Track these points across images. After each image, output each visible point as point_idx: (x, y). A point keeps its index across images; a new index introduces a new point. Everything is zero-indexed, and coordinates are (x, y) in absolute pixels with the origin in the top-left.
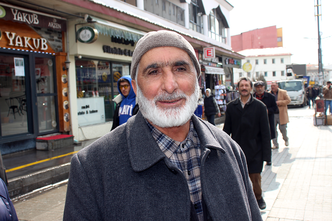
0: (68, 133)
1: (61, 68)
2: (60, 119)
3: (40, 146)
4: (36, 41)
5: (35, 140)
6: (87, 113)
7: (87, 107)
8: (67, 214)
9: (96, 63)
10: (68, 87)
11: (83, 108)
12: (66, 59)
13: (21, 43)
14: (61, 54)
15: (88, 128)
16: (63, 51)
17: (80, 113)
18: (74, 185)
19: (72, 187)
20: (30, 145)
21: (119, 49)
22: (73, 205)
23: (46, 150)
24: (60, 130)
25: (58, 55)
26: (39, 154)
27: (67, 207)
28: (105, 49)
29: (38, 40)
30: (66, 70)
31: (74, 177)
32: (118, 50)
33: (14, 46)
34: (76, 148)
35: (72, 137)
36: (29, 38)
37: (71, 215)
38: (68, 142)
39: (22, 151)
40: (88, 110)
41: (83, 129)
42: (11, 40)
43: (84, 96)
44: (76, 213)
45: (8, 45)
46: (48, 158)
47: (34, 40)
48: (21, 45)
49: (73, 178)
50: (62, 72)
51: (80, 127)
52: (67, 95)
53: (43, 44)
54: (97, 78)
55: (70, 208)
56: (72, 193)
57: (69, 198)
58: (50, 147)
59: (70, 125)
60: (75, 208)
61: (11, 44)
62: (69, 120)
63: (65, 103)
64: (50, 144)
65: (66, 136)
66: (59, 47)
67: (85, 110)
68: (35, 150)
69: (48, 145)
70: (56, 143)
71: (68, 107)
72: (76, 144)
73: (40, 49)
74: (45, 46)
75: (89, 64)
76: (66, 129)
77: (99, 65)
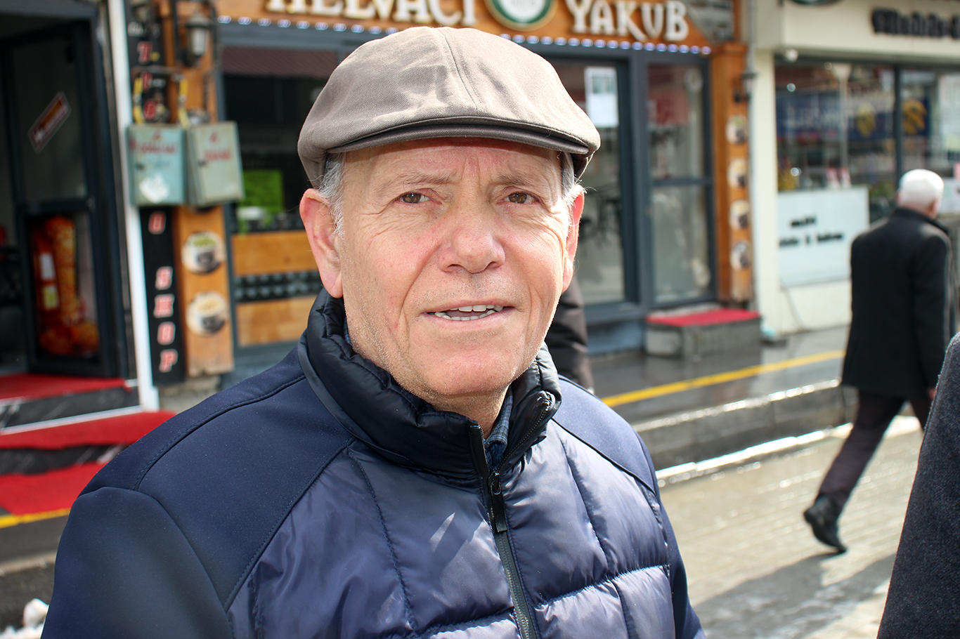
0: (744, 305)
1: (729, 93)
2: (720, 259)
3: (658, 343)
4: (653, 13)
5: (644, 324)
6: (808, 240)
7: (810, 221)
8: (919, 508)
9: (841, 72)
10: (748, 156)
11: (796, 224)
12: (744, 65)
13: (608, 22)
14: (730, 48)
15: (811, 292)
16: (734, 38)
17: (787, 243)
18: (951, 421)
19: (946, 427)
20: (629, 339)
21: (932, 18)
22: (943, 483)
23: (677, 357)
24: (721, 296)
25: (719, 52)
26: (653, 366)
27: (923, 487)
28: (881, 22)
29: (659, 10)
30: (743, 100)
31: (955, 399)
32: (928, 23)
33: (588, 34)
34: (768, 354)
35: (757, 320)
36: (632, 6)
37: (933, 512)
38: (745, 333)
39: (604, 354)
40: (812, 231)
41: (796, 295)
42: (580, 13)
43: (800, 187)
44: (951, 509)
45: (571, 32)
46: (681, 379)
47: (646, 9)
48: (609, 29)
49: (951, 400)
50: (731, 107)
51: (784, 288)
52: (744, 182)
53: (673, 19)
54: (843, 126)
55: (931, 489)
56: (943, 447)
57: (930, 461)
58: (688, 348)
59: (751, 281)
60: (947, 492)
61: (580, 26)
62: (747, 263)
63: (737, 209)
64: (689, 339)
65: (736, 315)
66: (723, 25)
67: (799, 233)
68: (642, 353)
69: (682, 340)
70: (708, 335)
71: (745, 221)
72: (768, 343)
73: (662, 39)
74: (677, 28)
75: (817, 76)
76: (737, 292)
77: (851, 80)
